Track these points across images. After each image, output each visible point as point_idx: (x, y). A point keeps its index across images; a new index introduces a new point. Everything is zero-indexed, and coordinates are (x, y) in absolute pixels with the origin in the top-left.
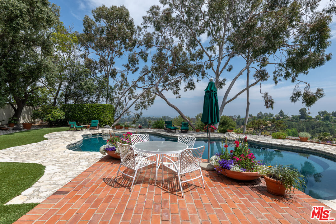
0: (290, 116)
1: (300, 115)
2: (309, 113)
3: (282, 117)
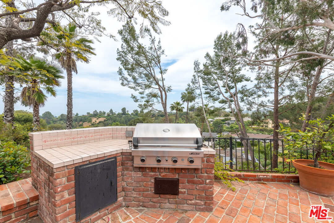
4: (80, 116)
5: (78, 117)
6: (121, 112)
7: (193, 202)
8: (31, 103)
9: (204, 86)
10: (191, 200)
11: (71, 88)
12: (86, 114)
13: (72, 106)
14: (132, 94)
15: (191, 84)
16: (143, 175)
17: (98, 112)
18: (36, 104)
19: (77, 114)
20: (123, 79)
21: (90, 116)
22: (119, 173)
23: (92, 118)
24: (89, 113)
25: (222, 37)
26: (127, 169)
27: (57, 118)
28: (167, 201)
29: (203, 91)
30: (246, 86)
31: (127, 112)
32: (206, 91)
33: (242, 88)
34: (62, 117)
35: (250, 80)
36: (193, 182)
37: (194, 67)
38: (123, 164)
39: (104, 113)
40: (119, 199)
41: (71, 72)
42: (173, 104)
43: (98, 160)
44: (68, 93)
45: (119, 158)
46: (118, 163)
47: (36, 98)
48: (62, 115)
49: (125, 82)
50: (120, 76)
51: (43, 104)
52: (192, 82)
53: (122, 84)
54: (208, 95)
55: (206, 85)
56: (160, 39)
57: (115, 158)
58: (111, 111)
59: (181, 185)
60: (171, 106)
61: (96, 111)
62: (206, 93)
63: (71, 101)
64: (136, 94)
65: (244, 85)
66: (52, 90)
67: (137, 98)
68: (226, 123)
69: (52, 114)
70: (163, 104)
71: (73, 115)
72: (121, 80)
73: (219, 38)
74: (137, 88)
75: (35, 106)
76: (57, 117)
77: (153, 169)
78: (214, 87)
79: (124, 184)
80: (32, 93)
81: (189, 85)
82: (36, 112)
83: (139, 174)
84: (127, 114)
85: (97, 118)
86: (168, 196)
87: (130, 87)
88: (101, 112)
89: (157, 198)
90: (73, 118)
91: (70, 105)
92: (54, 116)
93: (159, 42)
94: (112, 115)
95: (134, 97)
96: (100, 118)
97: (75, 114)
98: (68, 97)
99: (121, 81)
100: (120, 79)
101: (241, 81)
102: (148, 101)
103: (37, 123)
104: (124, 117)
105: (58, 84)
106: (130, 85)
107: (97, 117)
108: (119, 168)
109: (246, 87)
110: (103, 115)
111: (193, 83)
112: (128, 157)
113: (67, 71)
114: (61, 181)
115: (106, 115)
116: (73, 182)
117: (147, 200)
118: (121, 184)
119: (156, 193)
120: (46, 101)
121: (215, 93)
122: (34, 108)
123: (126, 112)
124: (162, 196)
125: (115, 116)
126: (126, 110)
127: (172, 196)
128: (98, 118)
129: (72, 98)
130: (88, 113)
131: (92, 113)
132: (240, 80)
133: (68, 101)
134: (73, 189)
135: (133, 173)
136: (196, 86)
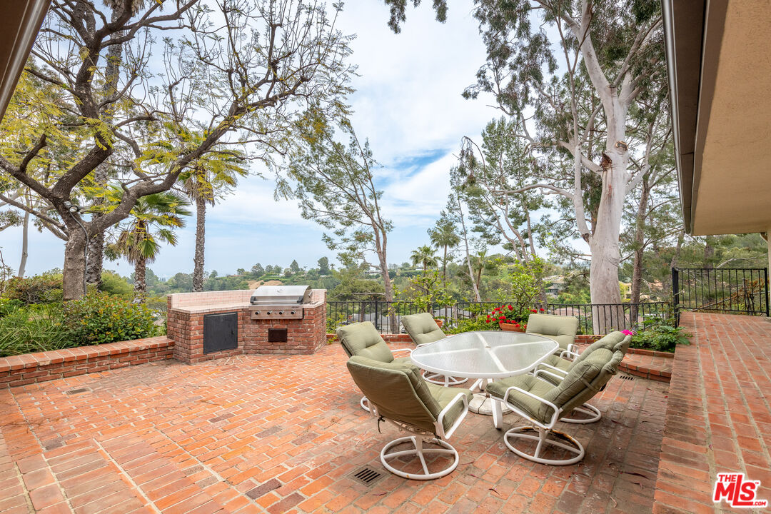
0: (307, 270)
1: (319, 268)
2: (332, 265)
3: (294, 273)
4: (222, 278)
5: (217, 279)
6: (317, 267)
7: (298, 347)
8: (133, 257)
9: (471, 215)
10: (296, 346)
11: (204, 231)
12: (235, 273)
13: (203, 261)
14: (324, 234)
15: (447, 212)
16: (260, 327)
17: (264, 267)
18: (142, 259)
19: (214, 274)
20: (305, 205)
21: (245, 278)
22: (240, 326)
23: (249, 282)
24: (243, 270)
25: (496, 127)
26: (247, 322)
27: (167, 284)
28: (278, 348)
29: (470, 225)
30: (549, 216)
31: (330, 268)
32: (478, 225)
33: (542, 219)
34: (177, 280)
35: (552, 206)
36: (298, 331)
37: (450, 179)
38: (243, 319)
39: (279, 270)
40: (239, 347)
41: (204, 203)
42: (416, 252)
43: (221, 312)
44: (198, 240)
45: (240, 314)
46: (239, 318)
47: (142, 250)
48: (178, 276)
49: (309, 212)
50: (300, 201)
51: (153, 257)
52: (448, 208)
53: (304, 215)
54: (482, 234)
55: (474, 213)
56: (367, 139)
57: (237, 312)
58: (295, 264)
59: (289, 334)
60: (413, 254)
61: (259, 264)
62: (478, 229)
63: (202, 253)
64: (330, 233)
65: (546, 214)
66: (170, 236)
67: (334, 242)
68: (550, 290)
69: (155, 274)
70: (380, 253)
71: (205, 276)
72: (302, 208)
73: (491, 127)
74: (333, 222)
75: (139, 263)
76: (167, 281)
77: (267, 321)
78: (491, 217)
79: (244, 335)
80: (136, 241)
81: (444, 214)
82: (140, 273)
83: (257, 326)
84: (331, 273)
85: (260, 282)
86: (279, 343)
87: (318, 221)
88: (270, 267)
89: (271, 346)
90: (205, 282)
91: (199, 259)
92: (160, 277)
93: (367, 144)
94: (297, 274)
95: (329, 240)
96: (268, 281)
97: (210, 273)
98: (197, 245)
99: (301, 211)
100: (300, 207)
101: (536, 208)
102: (353, 248)
103: (140, 290)
104: (323, 278)
105: (180, 223)
106: (318, 218)
107: (261, 279)
108: (240, 322)
109: (550, 218)
110: (275, 275)
111: (451, 210)
112: (247, 312)
113: (197, 203)
114: (195, 323)
115: (281, 275)
116: (202, 326)
117: (263, 347)
118: (241, 335)
119: (270, 341)
120: (158, 254)
121: (492, 230)
122: (137, 266)
123: (327, 268)
124: (274, 343)
125: (303, 278)
126: (329, 263)
127: (282, 343)
128: (262, 281)
129: (203, 248)
130: (241, 271)
131: (248, 269)
132: (534, 205)
133: (197, 253)
134: (202, 330)
135: (251, 326)
136: (456, 216)
